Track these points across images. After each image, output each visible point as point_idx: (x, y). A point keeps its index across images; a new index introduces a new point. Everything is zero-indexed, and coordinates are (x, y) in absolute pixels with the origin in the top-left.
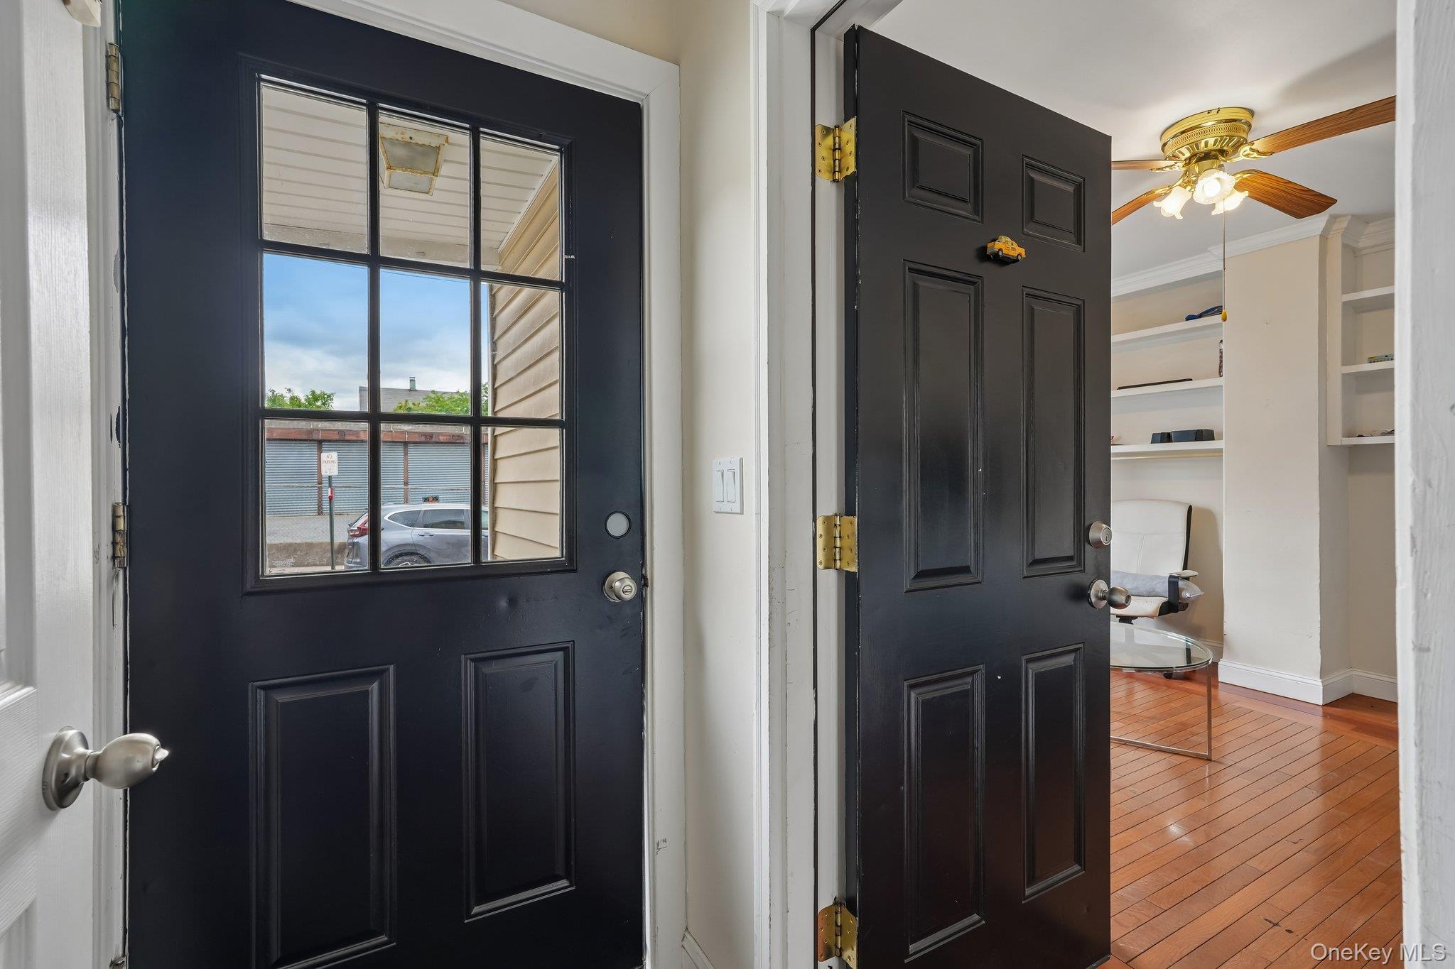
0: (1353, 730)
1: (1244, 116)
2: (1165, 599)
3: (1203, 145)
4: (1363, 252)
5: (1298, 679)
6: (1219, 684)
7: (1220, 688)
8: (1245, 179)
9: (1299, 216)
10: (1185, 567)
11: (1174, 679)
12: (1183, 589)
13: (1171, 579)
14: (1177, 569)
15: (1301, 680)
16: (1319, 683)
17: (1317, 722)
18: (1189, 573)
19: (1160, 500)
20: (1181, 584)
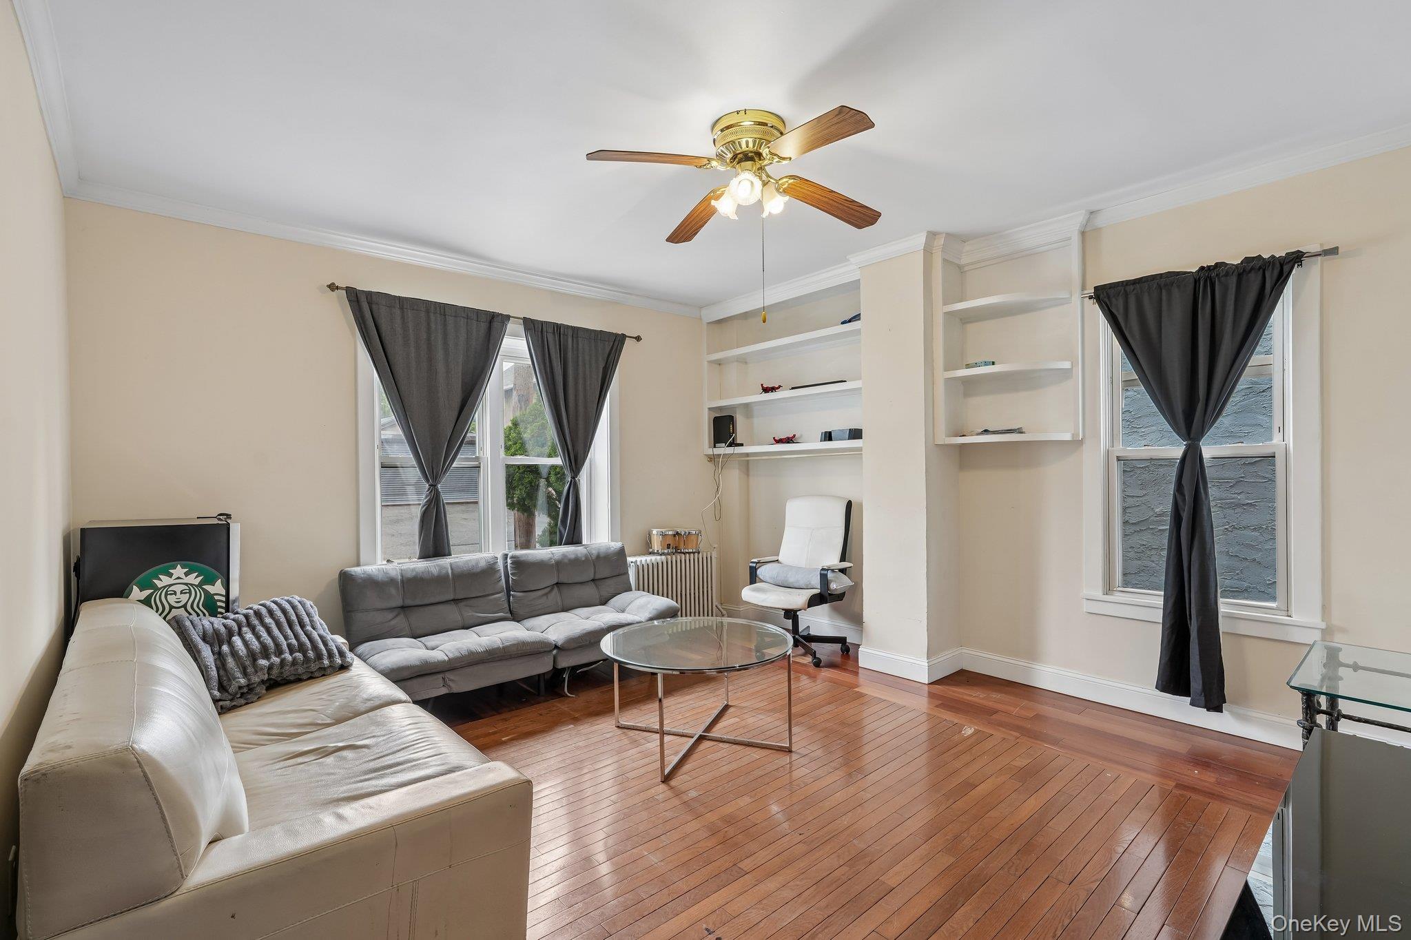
0: (937, 706)
1: (771, 121)
2: (818, 591)
3: (744, 146)
4: (966, 269)
5: (912, 661)
6: (860, 670)
7: (860, 675)
8: (791, 184)
9: (860, 227)
10: (843, 559)
11: (823, 667)
12: (832, 581)
13: (823, 572)
14: (833, 560)
15: (915, 661)
16: (924, 663)
17: (921, 703)
18: (845, 565)
19: (826, 496)
20: (830, 575)
